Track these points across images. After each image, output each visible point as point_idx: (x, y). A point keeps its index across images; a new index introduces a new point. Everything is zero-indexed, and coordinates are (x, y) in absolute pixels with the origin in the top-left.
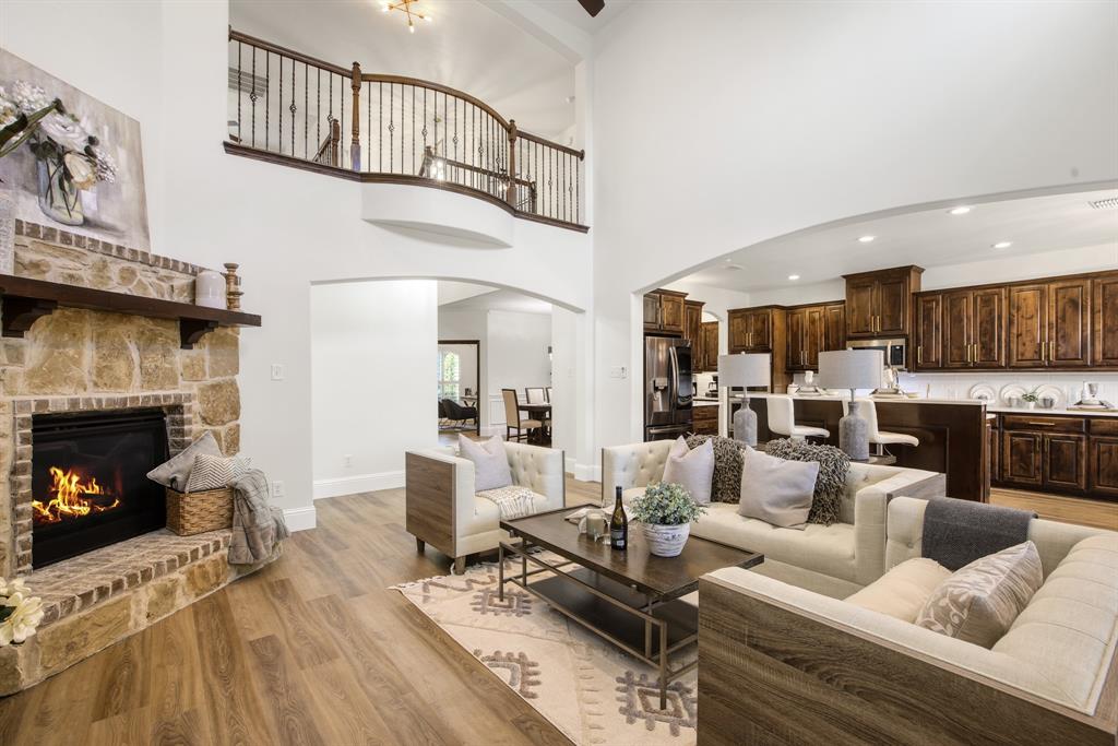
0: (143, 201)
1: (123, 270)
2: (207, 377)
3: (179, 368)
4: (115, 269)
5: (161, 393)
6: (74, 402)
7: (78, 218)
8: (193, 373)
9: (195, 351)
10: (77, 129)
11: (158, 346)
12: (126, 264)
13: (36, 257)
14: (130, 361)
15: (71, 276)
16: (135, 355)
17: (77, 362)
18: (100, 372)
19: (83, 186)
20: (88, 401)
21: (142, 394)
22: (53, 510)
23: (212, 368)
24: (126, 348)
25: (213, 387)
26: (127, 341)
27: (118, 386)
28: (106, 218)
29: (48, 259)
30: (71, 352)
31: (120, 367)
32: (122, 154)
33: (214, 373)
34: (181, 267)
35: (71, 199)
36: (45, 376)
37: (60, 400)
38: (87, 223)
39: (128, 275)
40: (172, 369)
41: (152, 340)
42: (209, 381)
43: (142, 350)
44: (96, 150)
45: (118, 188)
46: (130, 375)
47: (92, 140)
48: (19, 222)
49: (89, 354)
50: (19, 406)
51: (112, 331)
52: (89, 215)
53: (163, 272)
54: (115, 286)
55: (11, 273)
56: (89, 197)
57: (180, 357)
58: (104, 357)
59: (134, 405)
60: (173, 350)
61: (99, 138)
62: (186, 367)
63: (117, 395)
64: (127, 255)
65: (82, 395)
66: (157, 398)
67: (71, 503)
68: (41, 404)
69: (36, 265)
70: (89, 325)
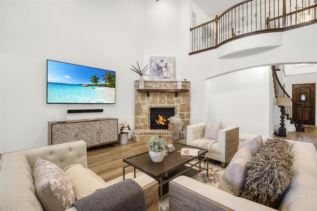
0: (175, 71)
1: (164, 85)
2: (181, 102)
3: (175, 101)
4: (163, 85)
5: (171, 105)
6: (156, 106)
7: (163, 77)
8: (178, 102)
9: (178, 98)
10: (164, 63)
11: (170, 97)
12: (165, 84)
13: (151, 85)
14: (165, 100)
15: (156, 87)
16: (166, 99)
17: (156, 100)
18: (160, 101)
19: (164, 72)
20: (158, 106)
21: (167, 105)
22: (159, 122)
23: (182, 101)
24: (164, 98)
25: (183, 105)
26: (164, 96)
27: (163, 104)
28: (168, 76)
29: (153, 85)
30: (156, 98)
31: (163, 101)
32: (171, 64)
33: (183, 102)
34: (175, 82)
35: (162, 75)
36: (152, 102)
37: (154, 106)
38: (165, 78)
39: (165, 86)
40: (173, 101)
41: (169, 96)
42: (182, 103)
43: (167, 98)
44: (167, 65)
45: (170, 70)
46: (165, 102)
47: (166, 64)
48: (145, 81)
49: (158, 99)
50: (149, 106)
51: (162, 95)
52: (165, 76)
53: (171, 84)
54: (163, 88)
55: (144, 89)
56: (165, 74)
57: (175, 99)
58: (160, 99)
59: (165, 107)
60: (173, 97)
61: (168, 63)
62: (176, 101)
63: (162, 105)
64: (165, 82)
65: (157, 105)
66: (169, 106)
67: (161, 122)
68: (151, 106)
69: (151, 87)
70: (159, 94)
